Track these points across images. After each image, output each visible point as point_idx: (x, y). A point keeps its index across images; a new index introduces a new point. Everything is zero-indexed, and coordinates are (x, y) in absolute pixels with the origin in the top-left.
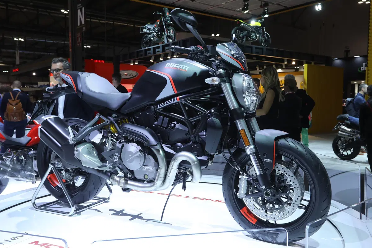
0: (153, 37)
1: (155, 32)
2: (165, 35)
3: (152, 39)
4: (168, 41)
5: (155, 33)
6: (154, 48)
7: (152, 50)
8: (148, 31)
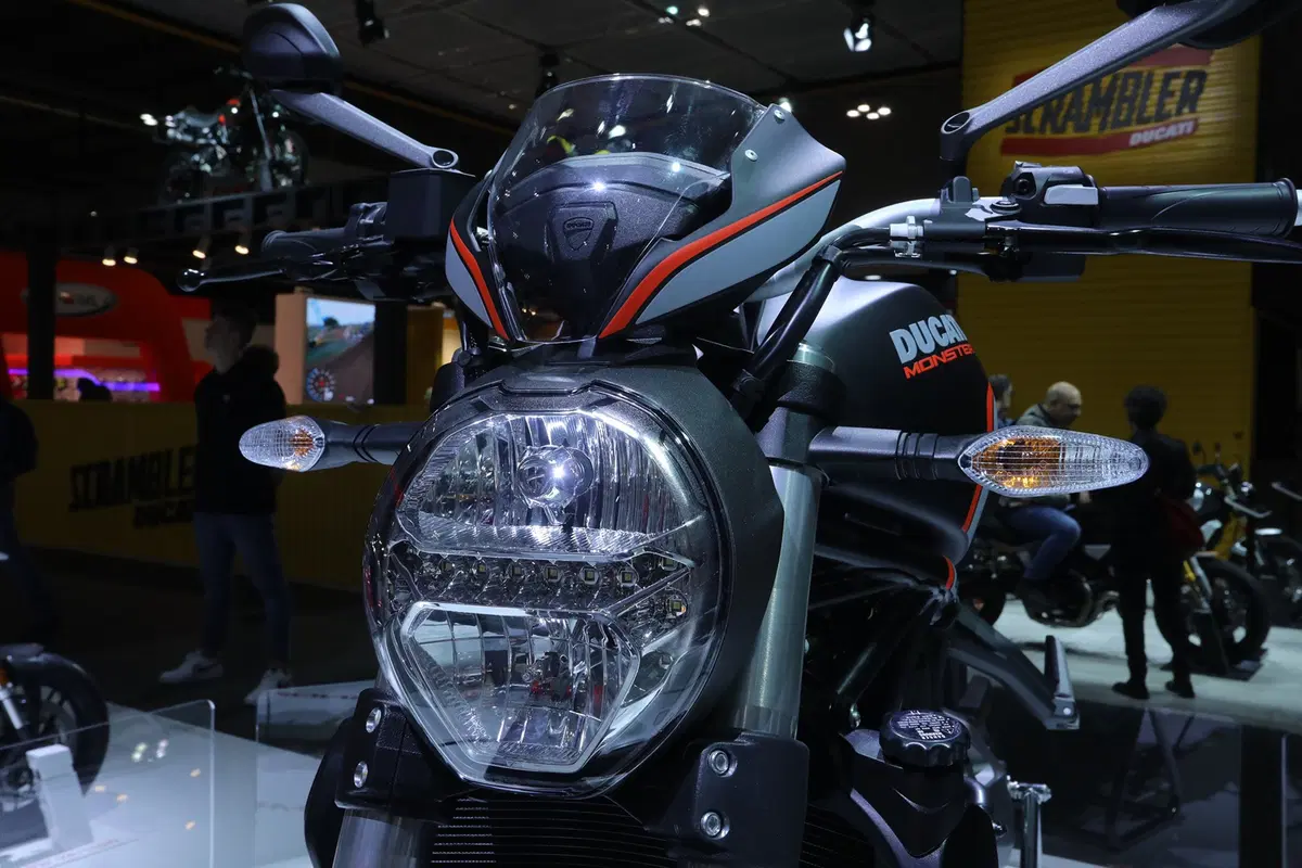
0: (212, 160)
1: (220, 143)
2: (265, 157)
3: (207, 168)
4: (275, 182)
5: (219, 149)
6: (216, 205)
7: (209, 211)
8: (189, 138)
